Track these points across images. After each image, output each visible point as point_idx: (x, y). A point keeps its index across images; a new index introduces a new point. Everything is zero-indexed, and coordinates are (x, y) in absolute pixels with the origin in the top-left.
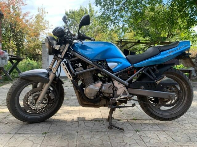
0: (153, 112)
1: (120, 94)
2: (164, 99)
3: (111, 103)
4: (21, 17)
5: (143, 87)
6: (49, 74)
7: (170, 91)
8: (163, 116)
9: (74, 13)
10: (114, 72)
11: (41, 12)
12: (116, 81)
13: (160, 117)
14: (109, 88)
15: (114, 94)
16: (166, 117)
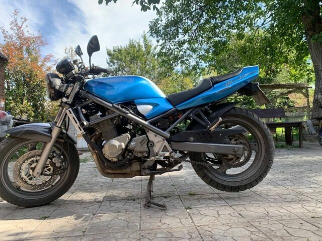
0: (214, 178)
1: (159, 151)
2: (228, 156)
3: (146, 167)
4: (40, 64)
5: (192, 139)
6: (52, 128)
7: (235, 142)
8: (230, 183)
9: (120, 51)
10: (148, 118)
11: (71, 53)
12: (151, 132)
13: (225, 186)
14: (141, 143)
15: (149, 152)
16: (234, 185)
